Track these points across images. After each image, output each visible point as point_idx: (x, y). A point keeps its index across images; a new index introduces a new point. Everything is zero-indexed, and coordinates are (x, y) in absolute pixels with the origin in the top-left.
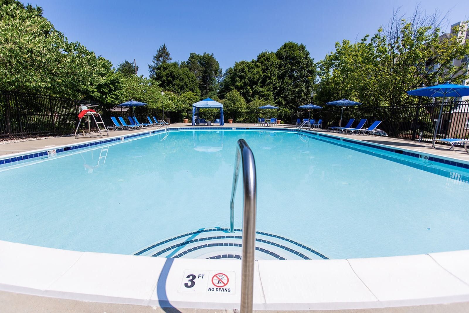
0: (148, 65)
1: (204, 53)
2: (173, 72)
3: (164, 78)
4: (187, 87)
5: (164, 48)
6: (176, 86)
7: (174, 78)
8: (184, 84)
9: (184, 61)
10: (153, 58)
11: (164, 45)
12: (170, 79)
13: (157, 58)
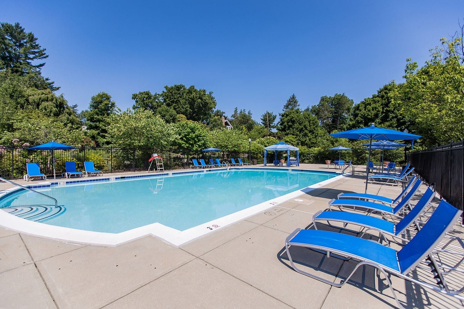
0: (279, 114)
1: (335, 94)
2: (293, 117)
3: (286, 123)
4: (306, 129)
5: (293, 97)
6: (295, 129)
7: (293, 122)
8: (303, 127)
9: (315, 105)
10: (284, 107)
11: (293, 95)
12: (290, 124)
13: (287, 107)
